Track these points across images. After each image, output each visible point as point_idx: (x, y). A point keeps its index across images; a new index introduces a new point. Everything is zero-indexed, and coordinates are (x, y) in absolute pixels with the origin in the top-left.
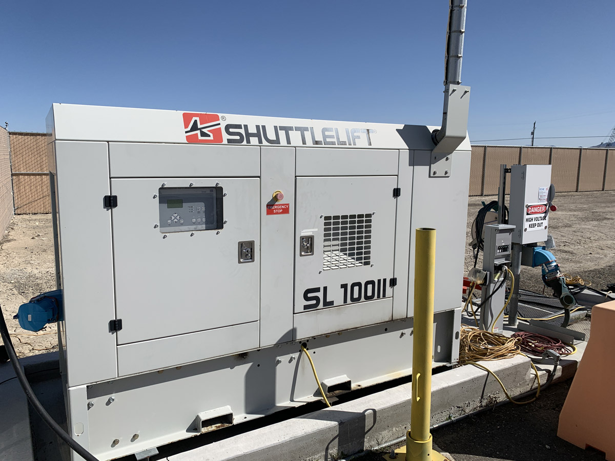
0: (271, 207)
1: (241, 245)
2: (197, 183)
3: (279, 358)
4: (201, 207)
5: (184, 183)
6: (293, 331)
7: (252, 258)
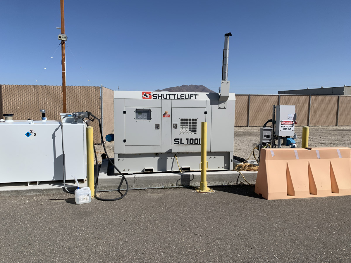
0: (164, 115)
1: (156, 125)
2: (145, 109)
3: (167, 157)
4: (146, 114)
5: (142, 108)
6: (171, 150)
7: (159, 129)
